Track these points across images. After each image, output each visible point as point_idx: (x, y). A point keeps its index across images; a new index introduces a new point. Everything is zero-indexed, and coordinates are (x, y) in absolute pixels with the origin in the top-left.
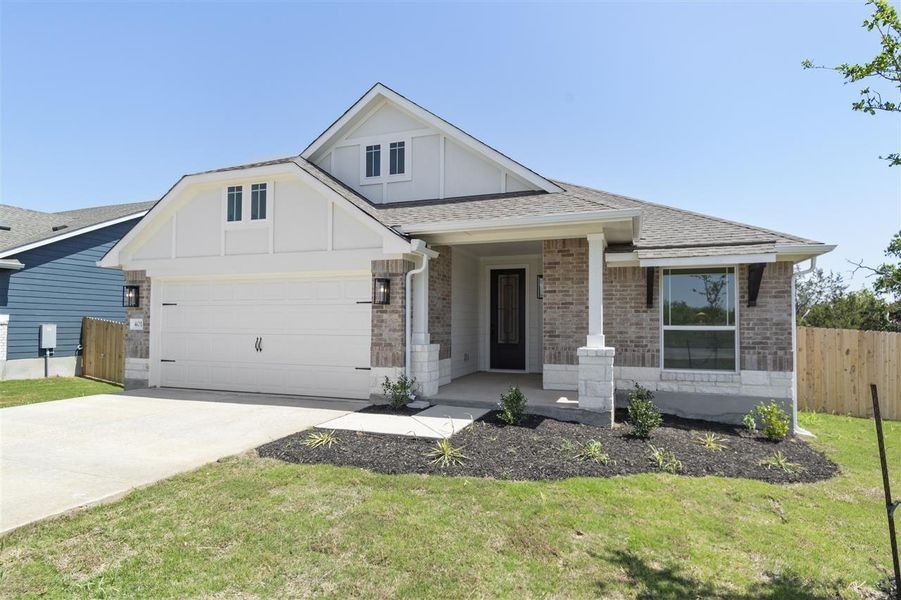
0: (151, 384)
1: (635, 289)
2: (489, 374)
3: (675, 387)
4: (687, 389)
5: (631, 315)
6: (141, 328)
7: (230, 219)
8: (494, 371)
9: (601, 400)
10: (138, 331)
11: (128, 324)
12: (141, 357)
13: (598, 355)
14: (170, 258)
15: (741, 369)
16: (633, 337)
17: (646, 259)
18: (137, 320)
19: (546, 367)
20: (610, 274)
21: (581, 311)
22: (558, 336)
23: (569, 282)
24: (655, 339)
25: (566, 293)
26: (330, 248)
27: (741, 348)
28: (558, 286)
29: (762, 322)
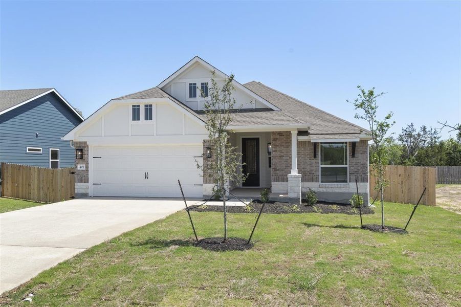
0: (90, 195)
1: (309, 150)
2: (242, 188)
3: (325, 190)
4: (329, 190)
5: (308, 161)
6: (84, 169)
7: (134, 119)
8: (244, 187)
9: (297, 194)
10: (82, 171)
11: (77, 167)
12: (85, 182)
13: (295, 177)
14: (101, 136)
15: (350, 182)
16: (309, 170)
17: (314, 139)
18: (81, 165)
19: (273, 183)
20: (299, 144)
21: (287, 159)
22: (278, 170)
23: (283, 147)
24: (317, 170)
25: (281, 152)
26: (184, 134)
27: (350, 174)
28: (278, 149)
29: (357, 163)
